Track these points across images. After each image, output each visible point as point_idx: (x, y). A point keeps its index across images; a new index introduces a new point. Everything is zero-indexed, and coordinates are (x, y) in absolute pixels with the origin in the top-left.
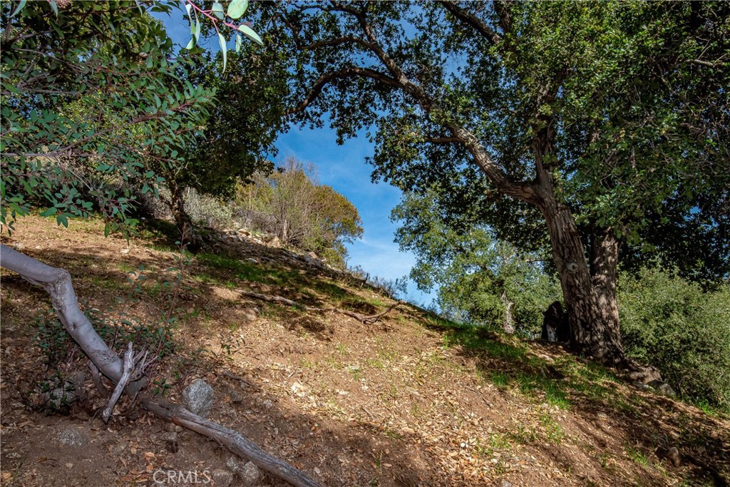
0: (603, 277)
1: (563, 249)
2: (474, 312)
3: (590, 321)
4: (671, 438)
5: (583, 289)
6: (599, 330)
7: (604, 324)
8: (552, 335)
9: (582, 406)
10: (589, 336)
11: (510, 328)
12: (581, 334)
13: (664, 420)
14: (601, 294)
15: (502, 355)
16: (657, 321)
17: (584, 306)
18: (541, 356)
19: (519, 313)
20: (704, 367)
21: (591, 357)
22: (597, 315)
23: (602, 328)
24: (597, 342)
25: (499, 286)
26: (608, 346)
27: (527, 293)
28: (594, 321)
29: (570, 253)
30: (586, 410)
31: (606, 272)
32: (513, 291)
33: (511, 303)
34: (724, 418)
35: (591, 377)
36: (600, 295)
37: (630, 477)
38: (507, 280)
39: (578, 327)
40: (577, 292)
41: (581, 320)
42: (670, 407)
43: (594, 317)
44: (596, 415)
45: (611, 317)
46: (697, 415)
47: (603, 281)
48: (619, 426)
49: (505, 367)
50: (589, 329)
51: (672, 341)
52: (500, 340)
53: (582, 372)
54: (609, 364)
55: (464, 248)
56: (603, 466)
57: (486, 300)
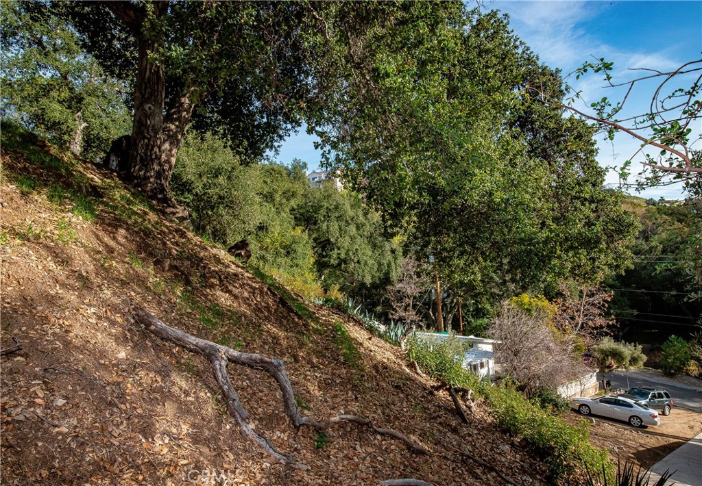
0: (173, 127)
1: (146, 89)
2: (39, 118)
3: (148, 160)
4: (170, 253)
5: (152, 130)
6: (154, 169)
7: (160, 164)
8: (114, 163)
9: (107, 221)
10: (144, 171)
11: (77, 148)
12: (137, 167)
13: (171, 242)
14: (167, 140)
15: (43, 163)
16: (208, 178)
17: (147, 145)
18: (90, 176)
19: (92, 137)
20: (226, 217)
21: (140, 189)
22: (156, 156)
23: (157, 168)
24: (149, 178)
25: (77, 103)
26: (157, 183)
27: (106, 121)
28: (152, 160)
29: (151, 94)
30: (109, 225)
31: (177, 123)
32: (92, 113)
33: (85, 125)
34: (215, 247)
35: (129, 202)
36: (165, 141)
37: (121, 274)
38: (88, 99)
39: (136, 161)
40: (146, 131)
41: (141, 156)
42: (183, 235)
43: (153, 157)
44: (116, 230)
45: (168, 162)
46: (198, 243)
47: (172, 130)
48: (133, 240)
49: (41, 175)
50: (146, 166)
51: (213, 195)
52: (49, 150)
53: (123, 197)
54: (154, 197)
55: (45, 44)
56: (102, 266)
57: (56, 111)
